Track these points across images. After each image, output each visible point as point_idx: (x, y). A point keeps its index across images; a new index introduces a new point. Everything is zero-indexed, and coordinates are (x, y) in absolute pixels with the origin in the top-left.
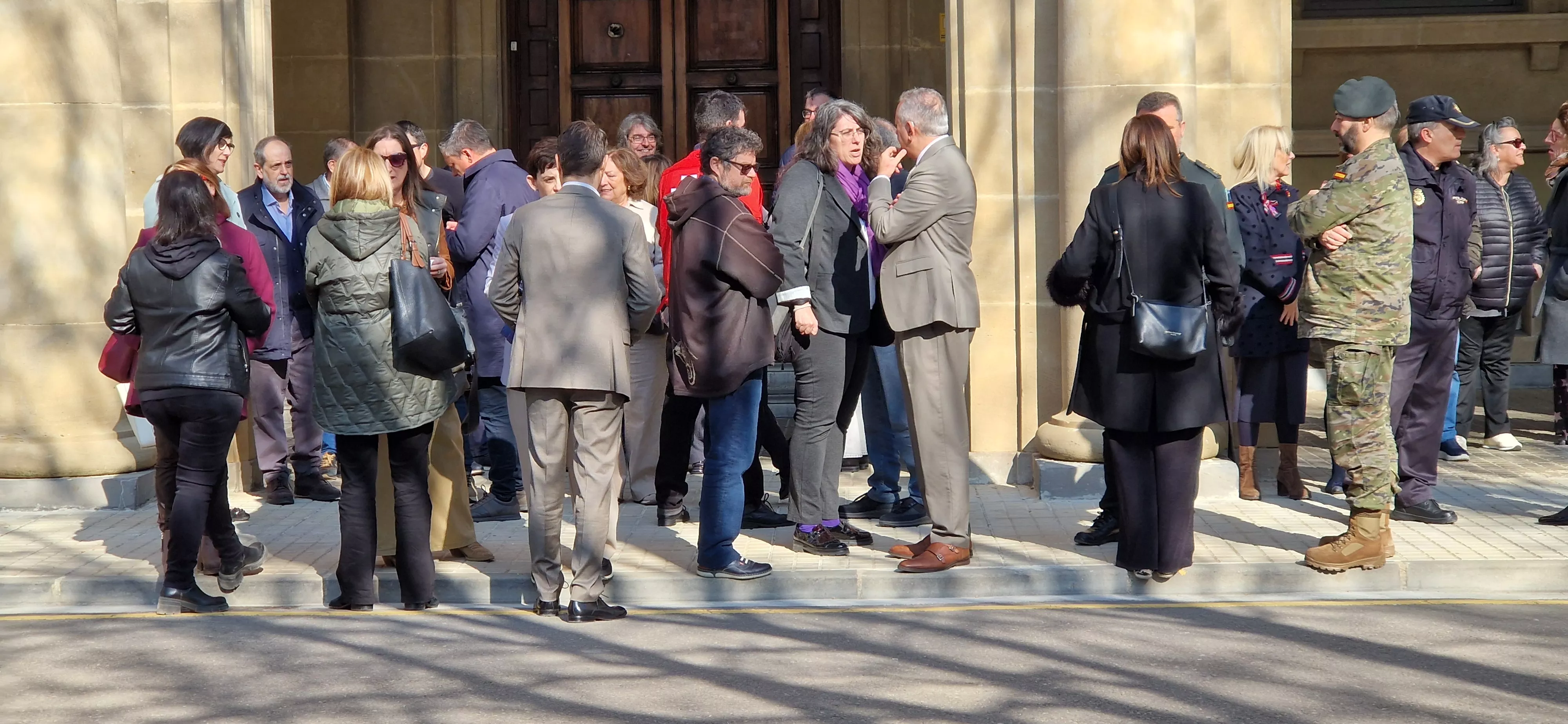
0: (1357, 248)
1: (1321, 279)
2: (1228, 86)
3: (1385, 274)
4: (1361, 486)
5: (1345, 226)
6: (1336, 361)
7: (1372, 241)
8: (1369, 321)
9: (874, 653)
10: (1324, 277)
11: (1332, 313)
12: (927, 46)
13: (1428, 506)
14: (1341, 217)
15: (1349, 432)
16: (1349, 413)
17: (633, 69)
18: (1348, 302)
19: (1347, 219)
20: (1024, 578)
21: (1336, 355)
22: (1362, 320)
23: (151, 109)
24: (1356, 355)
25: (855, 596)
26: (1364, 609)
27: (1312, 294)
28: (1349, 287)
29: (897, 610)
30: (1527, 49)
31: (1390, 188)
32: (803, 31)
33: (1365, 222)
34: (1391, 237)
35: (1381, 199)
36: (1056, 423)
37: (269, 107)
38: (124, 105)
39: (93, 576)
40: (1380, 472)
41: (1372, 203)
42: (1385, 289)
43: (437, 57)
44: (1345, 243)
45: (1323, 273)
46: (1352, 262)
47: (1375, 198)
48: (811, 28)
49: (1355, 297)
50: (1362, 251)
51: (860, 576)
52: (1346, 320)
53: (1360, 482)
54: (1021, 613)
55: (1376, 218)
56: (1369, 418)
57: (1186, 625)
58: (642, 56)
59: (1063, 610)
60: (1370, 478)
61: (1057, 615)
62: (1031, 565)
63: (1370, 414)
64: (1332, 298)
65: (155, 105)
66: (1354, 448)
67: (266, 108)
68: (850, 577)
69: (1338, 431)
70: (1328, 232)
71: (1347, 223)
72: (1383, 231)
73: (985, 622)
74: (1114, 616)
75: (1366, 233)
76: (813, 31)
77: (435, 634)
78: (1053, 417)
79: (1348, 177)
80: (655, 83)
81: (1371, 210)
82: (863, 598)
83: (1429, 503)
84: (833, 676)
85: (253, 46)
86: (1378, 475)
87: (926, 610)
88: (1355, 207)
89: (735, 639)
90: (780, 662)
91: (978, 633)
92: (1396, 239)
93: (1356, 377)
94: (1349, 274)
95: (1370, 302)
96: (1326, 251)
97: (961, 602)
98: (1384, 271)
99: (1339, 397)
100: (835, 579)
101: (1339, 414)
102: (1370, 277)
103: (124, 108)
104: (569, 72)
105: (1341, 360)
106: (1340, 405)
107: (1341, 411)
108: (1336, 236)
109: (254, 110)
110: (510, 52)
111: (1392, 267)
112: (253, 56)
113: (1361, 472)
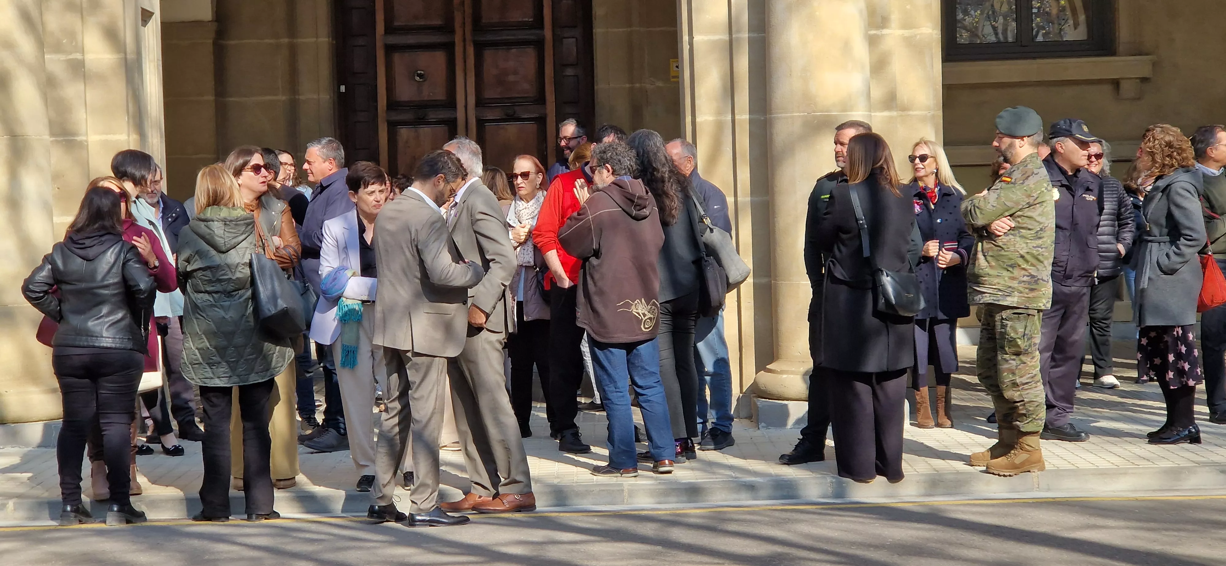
0: (1018, 235)
1: (989, 258)
2: (894, 113)
3: (1039, 255)
4: (1025, 415)
5: (1009, 217)
6: (1004, 321)
7: (1030, 229)
8: (1027, 290)
9: (642, 543)
10: (992, 256)
11: (999, 283)
12: (660, 84)
13: (1067, 428)
14: (1007, 211)
15: (1014, 374)
16: (1014, 360)
17: (434, 105)
18: (1011, 275)
19: (1011, 212)
20: (751, 488)
21: (1004, 317)
22: (1022, 289)
23: (72, 140)
24: (1019, 317)
25: (622, 502)
26: (1008, 505)
27: (982, 269)
28: (1012, 264)
29: (655, 513)
30: (1116, 83)
31: (1043, 189)
32: (564, 74)
33: (1025, 215)
34: (1043, 226)
35: (1037, 198)
36: (770, 371)
37: (161, 137)
38: (50, 137)
39: (37, 497)
40: (1038, 404)
41: (1031, 200)
42: (1038, 266)
43: (284, 98)
44: (1009, 230)
45: (990, 254)
46: (1014, 245)
47: (1033, 196)
48: (570, 72)
49: (1016, 272)
50: (1022, 237)
51: (626, 488)
52: (1011, 289)
53: (1024, 412)
54: (749, 513)
55: (1034, 212)
56: (1028, 363)
57: (876, 519)
58: (440, 94)
59: (782, 510)
60: (1031, 409)
61: (777, 514)
62: (756, 477)
63: (1029, 360)
64: (998, 273)
65: (74, 137)
66: (1018, 385)
67: (159, 138)
68: (618, 489)
69: (1006, 374)
70: (997, 222)
71: (1011, 216)
72: (1038, 222)
73: (724, 520)
74: (820, 514)
75: (1025, 223)
76: (572, 74)
77: (308, 536)
78: (767, 367)
79: (1013, 181)
80: (453, 116)
81: (1030, 205)
82: (630, 504)
83: (1069, 426)
84: (615, 560)
85: (149, 91)
86: (1037, 406)
87: (678, 512)
88: (1017, 203)
89: (538, 535)
90: (572, 551)
91: (720, 527)
92: (1046, 228)
93: (1019, 333)
94: (1012, 254)
95: (1028, 276)
96: (993, 236)
97: (704, 506)
98: (1038, 253)
99: (1007, 349)
100: (607, 490)
101: (1007, 361)
102: (1028, 257)
103: (52, 139)
104: (385, 108)
105: (1007, 320)
106: (1007, 354)
107: (1008, 359)
108: (1001, 226)
109: (150, 140)
110: (340, 94)
111: (1043, 250)
112: (149, 98)
113: (1024, 405)
